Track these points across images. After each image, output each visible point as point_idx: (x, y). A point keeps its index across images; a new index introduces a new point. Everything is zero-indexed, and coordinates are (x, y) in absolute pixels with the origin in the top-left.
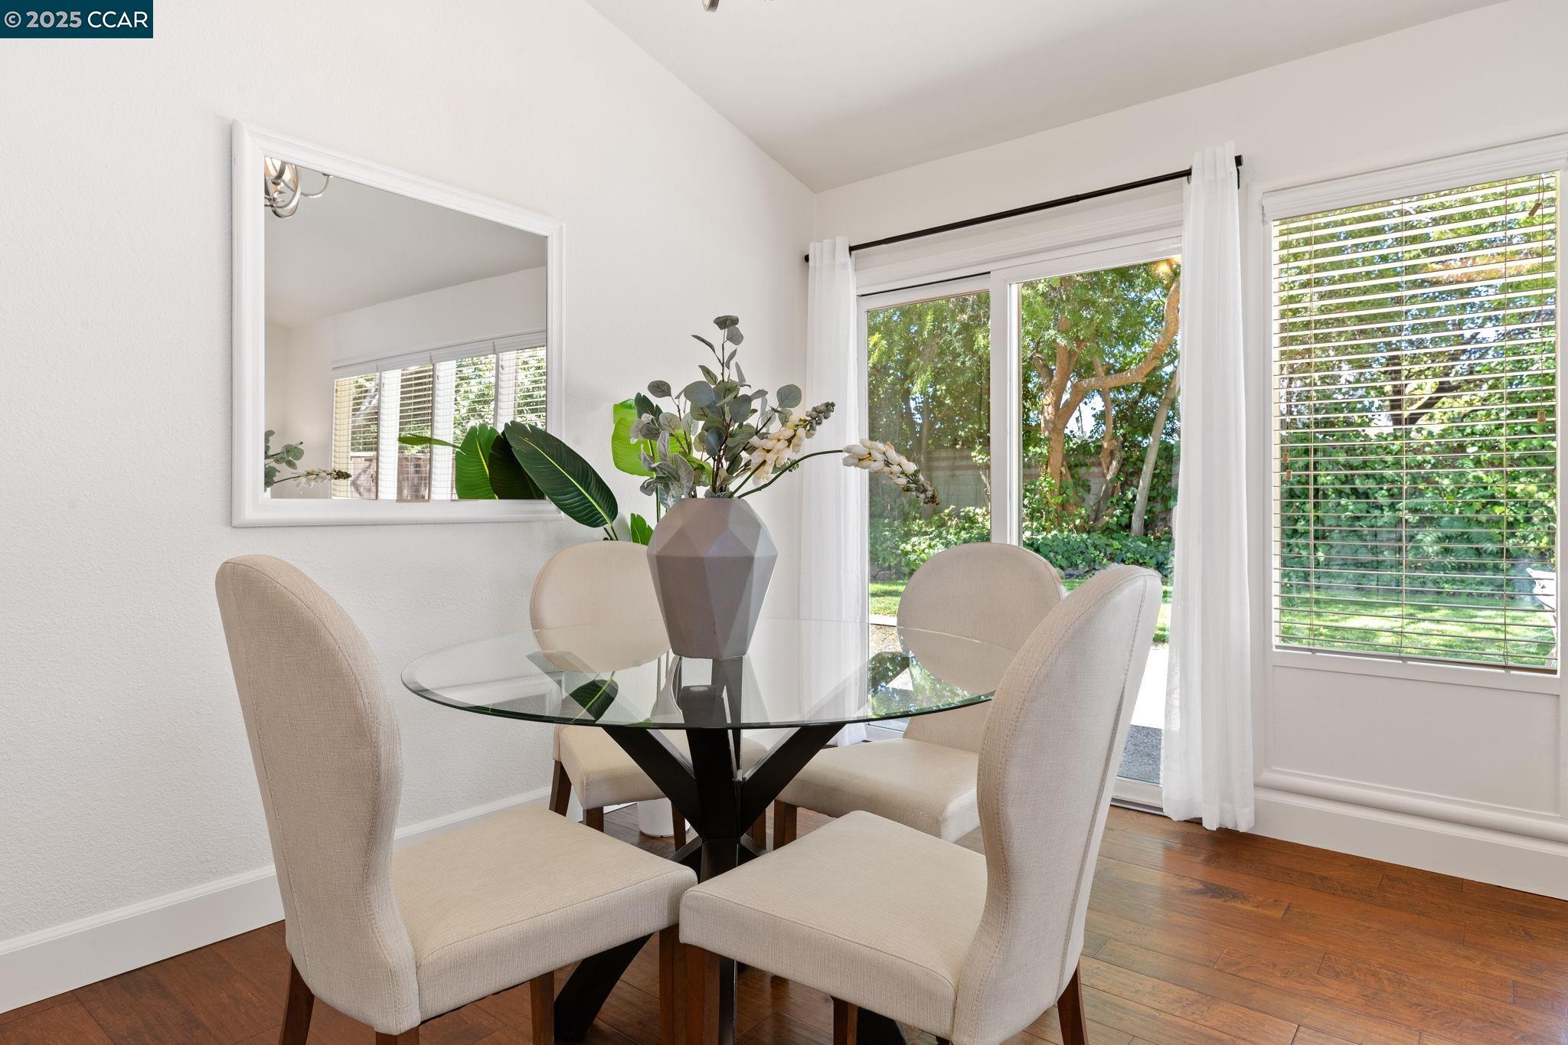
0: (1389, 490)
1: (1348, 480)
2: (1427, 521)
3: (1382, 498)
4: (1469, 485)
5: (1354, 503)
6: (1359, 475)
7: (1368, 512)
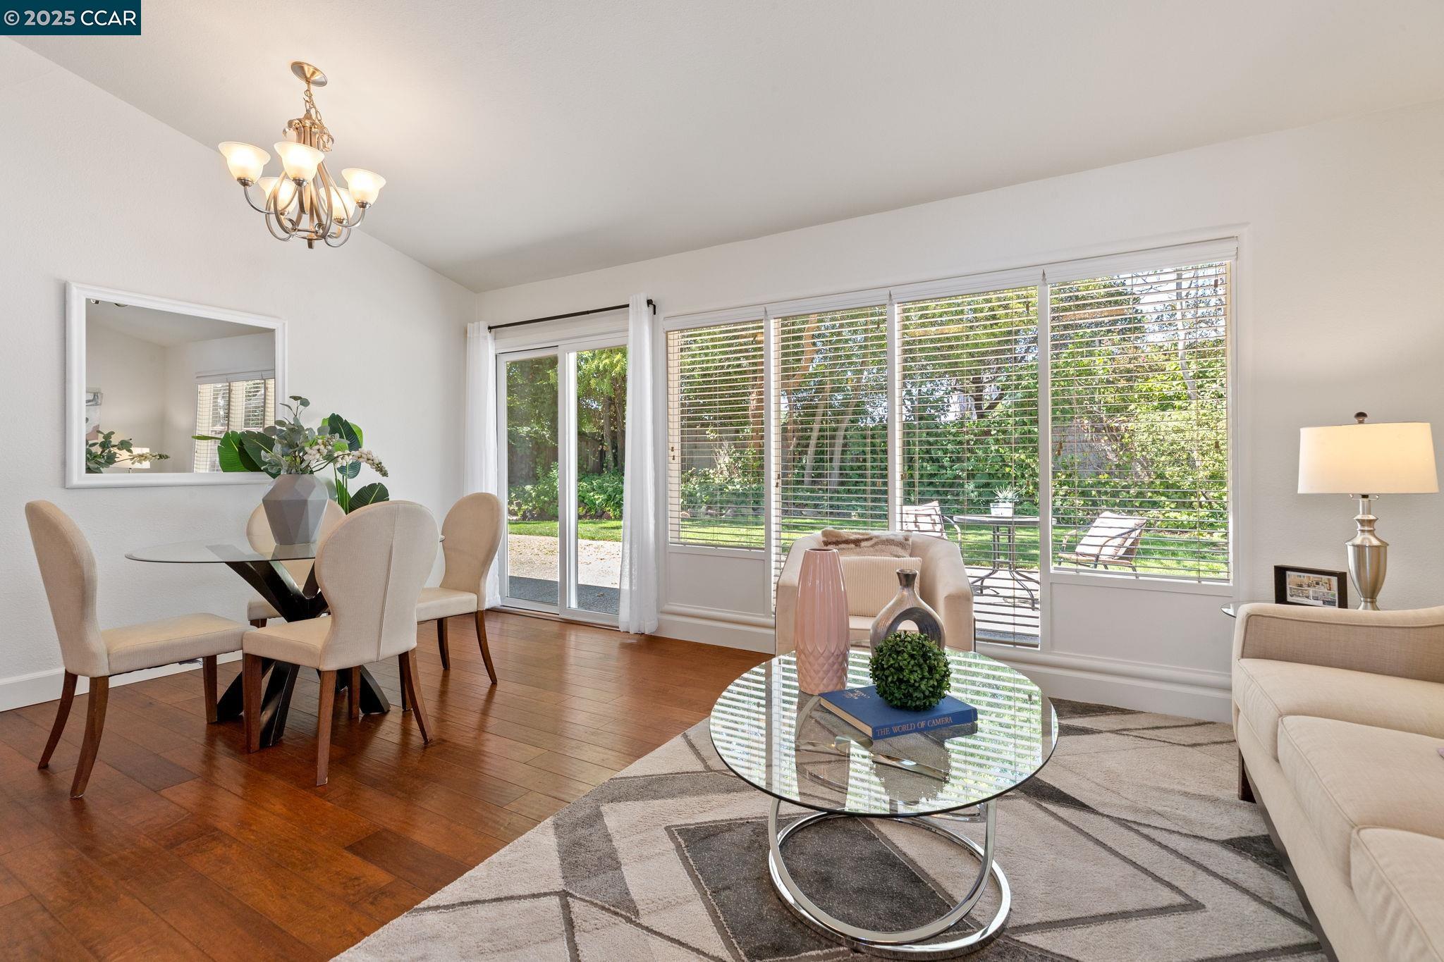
0: (950, 457)
1: (928, 452)
2: (971, 476)
3: (946, 462)
4: (993, 454)
5: (931, 466)
6: (934, 449)
7: (939, 471)
